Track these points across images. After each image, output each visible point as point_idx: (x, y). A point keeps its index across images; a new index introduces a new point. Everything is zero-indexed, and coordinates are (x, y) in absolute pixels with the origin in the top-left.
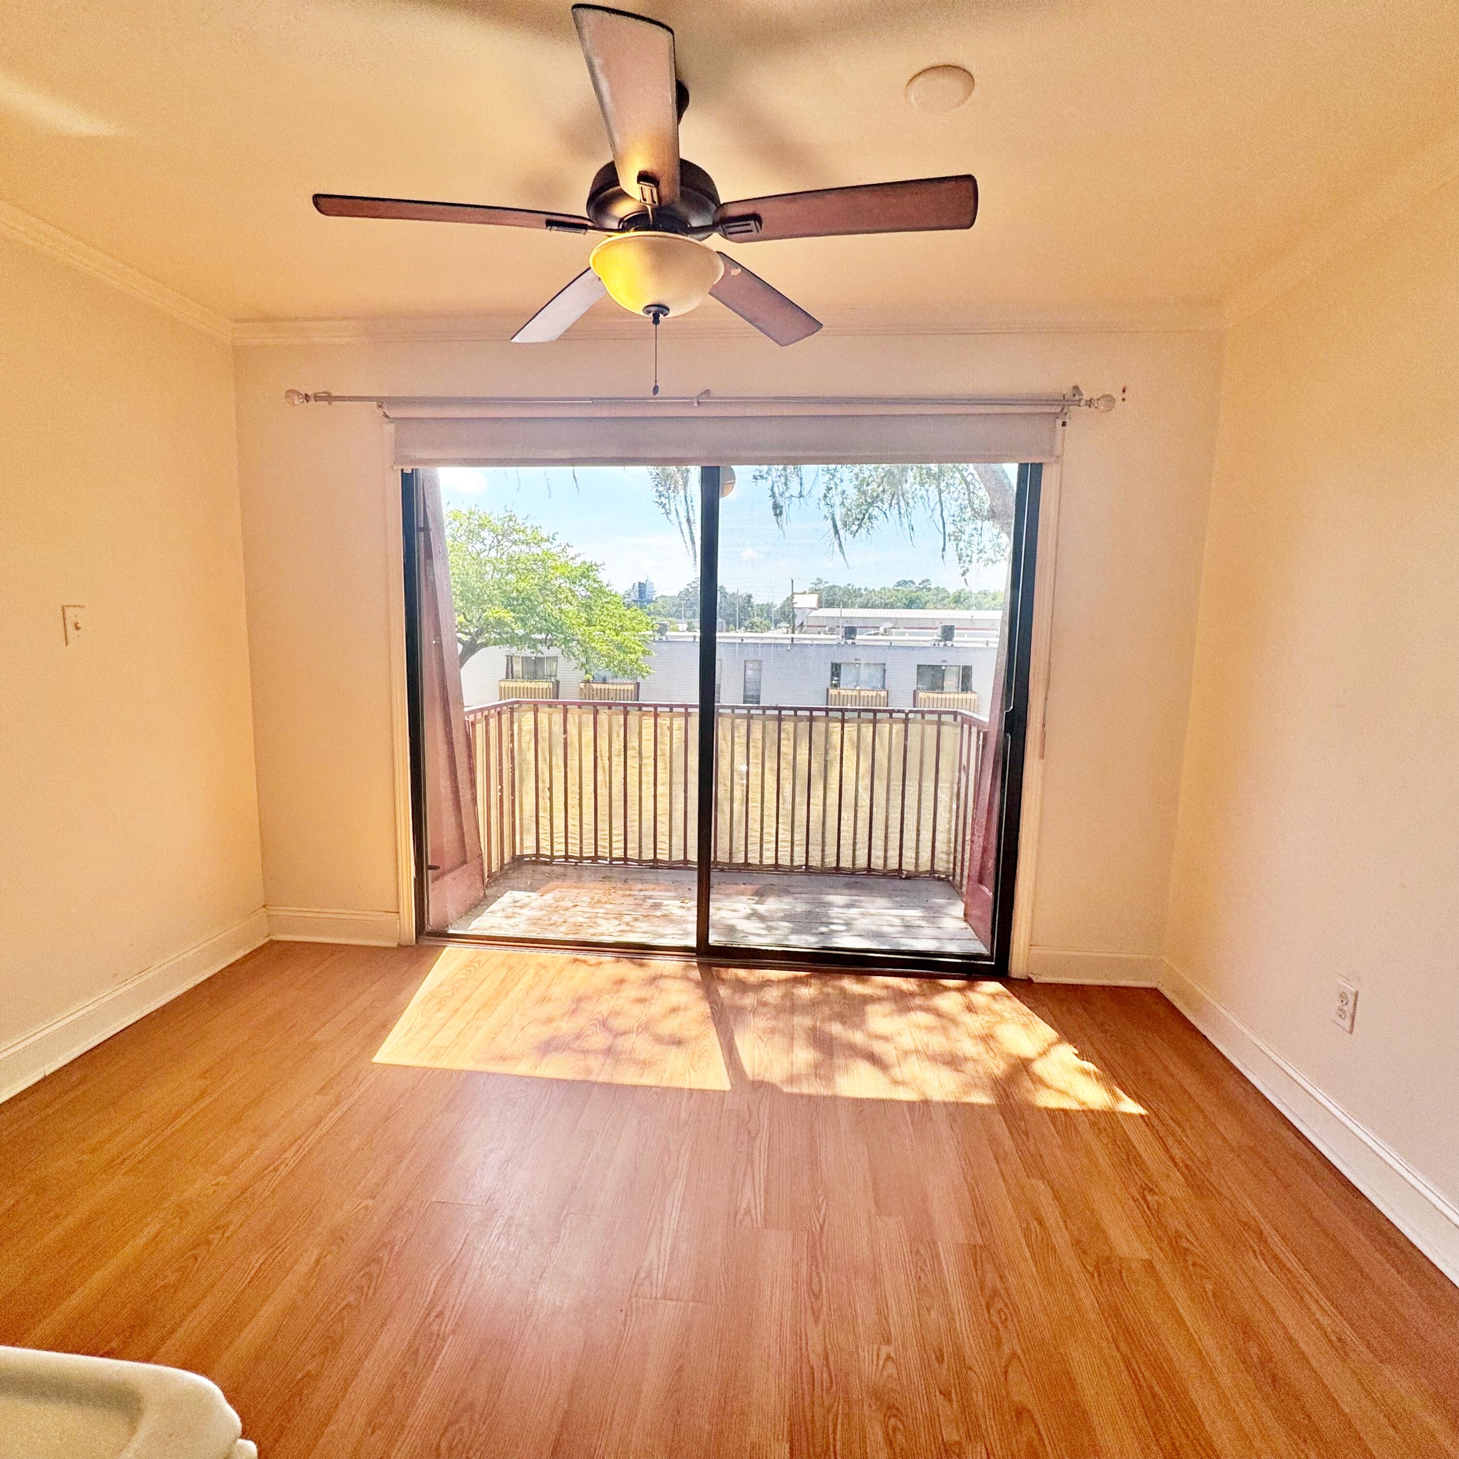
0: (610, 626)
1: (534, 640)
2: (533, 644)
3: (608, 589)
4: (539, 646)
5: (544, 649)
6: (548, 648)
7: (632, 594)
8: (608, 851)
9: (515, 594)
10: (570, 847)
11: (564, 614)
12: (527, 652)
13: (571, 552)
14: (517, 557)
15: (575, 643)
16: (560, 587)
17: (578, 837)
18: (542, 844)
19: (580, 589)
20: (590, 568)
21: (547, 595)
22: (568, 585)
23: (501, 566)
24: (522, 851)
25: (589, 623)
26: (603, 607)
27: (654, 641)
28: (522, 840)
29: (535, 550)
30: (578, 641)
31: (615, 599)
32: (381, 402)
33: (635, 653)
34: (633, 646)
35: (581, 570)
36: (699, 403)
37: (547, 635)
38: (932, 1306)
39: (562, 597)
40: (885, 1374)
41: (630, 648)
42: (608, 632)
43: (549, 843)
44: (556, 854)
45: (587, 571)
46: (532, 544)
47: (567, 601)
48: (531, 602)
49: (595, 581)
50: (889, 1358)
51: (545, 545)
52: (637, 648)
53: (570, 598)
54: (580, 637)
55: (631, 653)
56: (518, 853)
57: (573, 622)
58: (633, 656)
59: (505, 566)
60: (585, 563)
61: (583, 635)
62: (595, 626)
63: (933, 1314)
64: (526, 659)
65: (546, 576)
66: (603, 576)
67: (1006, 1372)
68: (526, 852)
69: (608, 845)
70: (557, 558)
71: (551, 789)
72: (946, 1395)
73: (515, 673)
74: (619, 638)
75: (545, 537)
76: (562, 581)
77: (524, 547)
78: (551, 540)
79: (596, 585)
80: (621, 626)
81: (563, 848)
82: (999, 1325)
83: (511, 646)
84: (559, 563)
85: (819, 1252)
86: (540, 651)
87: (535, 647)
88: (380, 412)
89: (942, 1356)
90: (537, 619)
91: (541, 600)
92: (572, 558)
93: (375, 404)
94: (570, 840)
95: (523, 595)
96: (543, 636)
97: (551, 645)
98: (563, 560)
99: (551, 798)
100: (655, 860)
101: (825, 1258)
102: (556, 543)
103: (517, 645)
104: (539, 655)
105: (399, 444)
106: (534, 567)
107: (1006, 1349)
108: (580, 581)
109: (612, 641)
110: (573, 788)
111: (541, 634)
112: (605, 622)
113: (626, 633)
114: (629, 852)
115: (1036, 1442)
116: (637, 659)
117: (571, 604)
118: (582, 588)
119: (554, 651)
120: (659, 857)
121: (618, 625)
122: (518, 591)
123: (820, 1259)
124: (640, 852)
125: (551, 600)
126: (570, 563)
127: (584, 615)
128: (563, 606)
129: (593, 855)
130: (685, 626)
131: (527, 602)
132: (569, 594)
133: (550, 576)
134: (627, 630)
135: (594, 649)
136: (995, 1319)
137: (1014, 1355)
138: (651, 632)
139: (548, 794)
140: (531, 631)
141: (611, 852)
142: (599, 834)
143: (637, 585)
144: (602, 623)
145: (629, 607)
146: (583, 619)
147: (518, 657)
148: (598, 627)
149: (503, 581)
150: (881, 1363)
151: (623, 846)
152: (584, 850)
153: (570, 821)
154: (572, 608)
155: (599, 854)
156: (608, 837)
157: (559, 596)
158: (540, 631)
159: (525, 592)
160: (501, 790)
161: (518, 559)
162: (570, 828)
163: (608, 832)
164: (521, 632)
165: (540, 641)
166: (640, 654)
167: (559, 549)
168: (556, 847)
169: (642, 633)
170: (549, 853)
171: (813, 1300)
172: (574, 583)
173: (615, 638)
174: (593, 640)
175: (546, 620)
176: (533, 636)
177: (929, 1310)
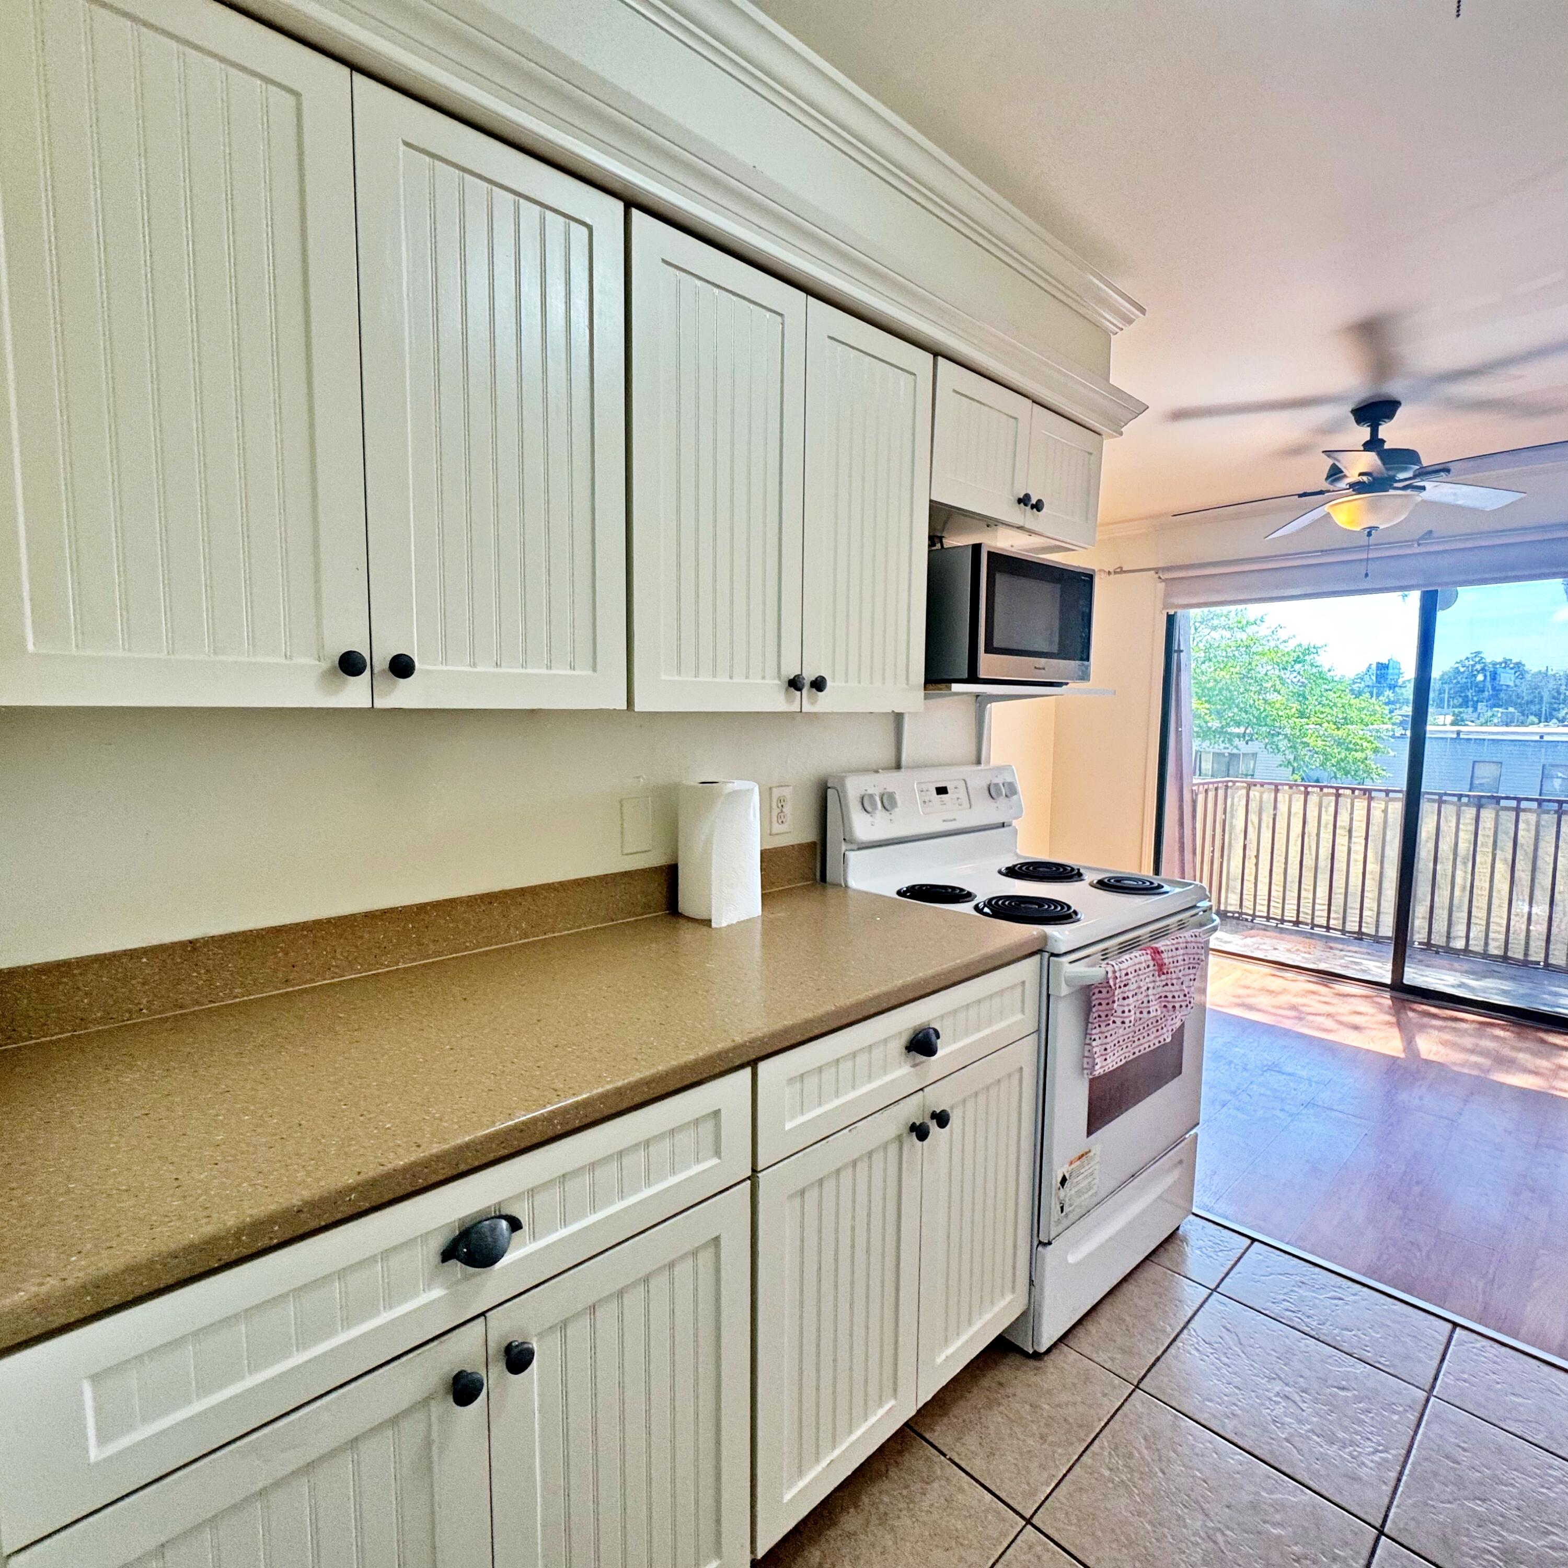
0: (1329, 718)
1: (1230, 734)
2: (1230, 738)
3: (1329, 674)
4: (1236, 741)
5: (1241, 744)
6: (1247, 743)
7: (1367, 678)
8: (1310, 917)
9: (1211, 684)
10: (1272, 909)
11: (1269, 704)
12: (1220, 747)
13: (1282, 634)
14: (1217, 645)
15: (1281, 737)
16: (1266, 674)
17: (1281, 901)
18: (1245, 903)
19: (1292, 676)
20: (1307, 651)
21: (1250, 684)
22: (1277, 672)
23: (1198, 655)
24: (1226, 907)
25: (1302, 715)
26: (1322, 696)
27: (1393, 737)
28: (1227, 897)
29: (1240, 635)
30: (1286, 735)
31: (1339, 687)
32: (1157, 570)
33: (1363, 751)
34: (1359, 742)
35: (1295, 655)
36: (1419, 545)
37: (1247, 728)
39: (1269, 685)
41: (1356, 744)
42: (1325, 725)
43: (1252, 903)
44: (1257, 913)
45: (1303, 655)
46: (1236, 629)
47: (1275, 691)
48: (1230, 691)
49: (1312, 665)
51: (1251, 630)
52: (1365, 744)
53: (1279, 687)
54: (1288, 731)
55: (1356, 751)
56: (1222, 908)
57: (1280, 713)
58: (1359, 755)
59: (1202, 655)
60: (1300, 645)
61: (1293, 728)
62: (1308, 718)
64: (1217, 755)
65: (1250, 664)
66: (1324, 660)
68: (1229, 908)
69: (1310, 912)
70: (1264, 642)
71: (1257, 857)
73: (1203, 771)
74: (1340, 733)
75: (1252, 620)
76: (1269, 668)
77: (1227, 634)
78: (1258, 622)
79: (1314, 670)
80: (1345, 718)
81: (1265, 909)
83: (1203, 740)
84: (1267, 648)
86: (1236, 747)
87: (1230, 740)
88: (1157, 576)
90: (1236, 710)
91: (1242, 690)
92: (1285, 642)
93: (1153, 572)
94: (1272, 904)
95: (1220, 685)
96: (1242, 730)
97: (1251, 740)
98: (1272, 644)
99: (1257, 865)
100: (1360, 932)
102: (1264, 625)
103: (1210, 739)
104: (1235, 751)
105: (1167, 595)
106: (1236, 653)
108: (1292, 667)
109: (1331, 736)
110: (1279, 858)
111: (1239, 727)
112: (1322, 713)
113: (1349, 726)
114: (1332, 922)
116: (1366, 759)
117: (1279, 693)
118: (1295, 674)
119: (1253, 747)
120: (1364, 930)
121: (1340, 716)
122: (1215, 680)
124: (1344, 923)
125: (1254, 689)
126: (1281, 647)
127: (1296, 705)
128: (1268, 696)
129: (1294, 919)
130: (1450, 718)
131: (1224, 692)
132: (1278, 682)
133: (1254, 664)
134: (1352, 723)
135: (1306, 744)
138: (1390, 727)
139: (1254, 861)
140: (1228, 724)
141: (1313, 919)
142: (1302, 901)
143: (1374, 667)
144: (1318, 715)
145: (1358, 694)
146: (1294, 710)
147: (1209, 752)
148: (1313, 719)
149: (1198, 671)
151: (1326, 915)
152: (1286, 914)
153: (1273, 887)
154: (1280, 697)
155: (1301, 919)
156: (1311, 905)
157: (1265, 685)
158: (1238, 724)
159: (1224, 682)
160: (1213, 852)
161: (1218, 647)
162: (1273, 893)
163: (1311, 901)
164: (1215, 724)
165: (1238, 736)
166: (1369, 753)
167: (1269, 632)
168: (1258, 907)
169: (1375, 726)
170: (1251, 912)
172: (1285, 669)
173: (1336, 732)
174: (1305, 735)
175: (1246, 712)
176: (1229, 730)
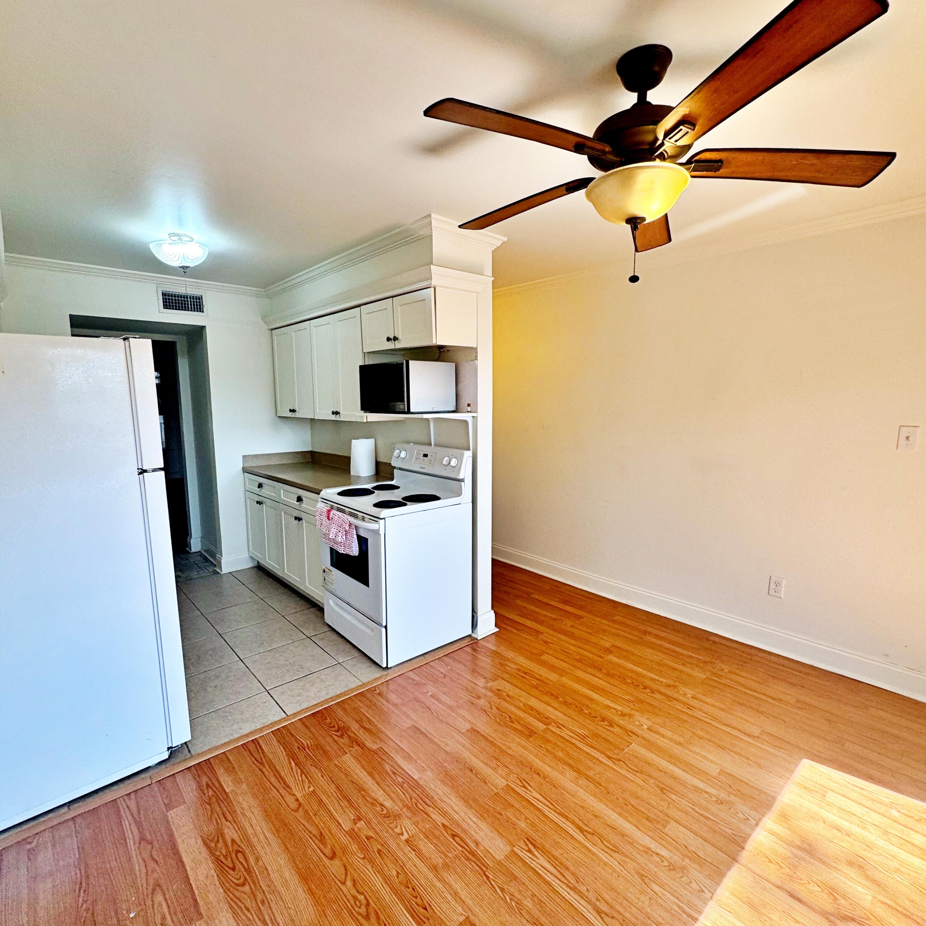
38: (397, 877)
40: (399, 826)
50: (402, 834)
63: (395, 873)
67: (346, 870)
72: (368, 838)
82: (358, 895)
85: (474, 859)
89: (379, 854)
101: (468, 859)
107: (349, 883)
115: (322, 847)
123: (470, 856)
136: (361, 897)
137: (344, 883)
150: (404, 829)
171: (454, 833)
177: (398, 873)
